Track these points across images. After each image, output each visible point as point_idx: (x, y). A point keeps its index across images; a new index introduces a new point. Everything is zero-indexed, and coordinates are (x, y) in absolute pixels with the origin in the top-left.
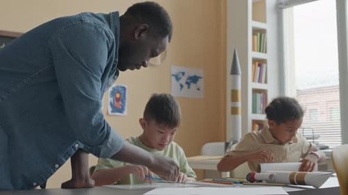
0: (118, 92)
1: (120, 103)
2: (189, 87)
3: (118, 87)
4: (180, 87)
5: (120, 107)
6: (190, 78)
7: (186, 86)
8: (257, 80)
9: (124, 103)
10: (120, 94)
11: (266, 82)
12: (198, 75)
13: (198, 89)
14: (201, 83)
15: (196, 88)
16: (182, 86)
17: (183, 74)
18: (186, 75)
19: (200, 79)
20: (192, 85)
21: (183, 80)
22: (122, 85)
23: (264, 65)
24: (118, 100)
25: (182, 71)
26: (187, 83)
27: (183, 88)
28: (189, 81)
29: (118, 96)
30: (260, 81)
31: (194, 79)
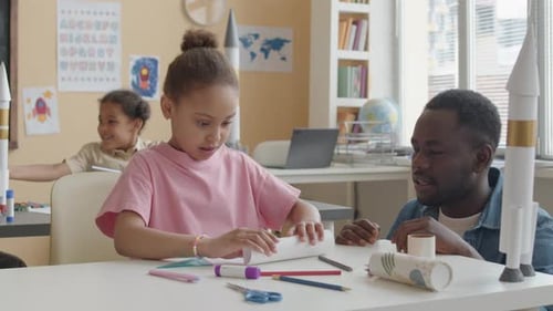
0: (145, 67)
1: (149, 82)
2: (266, 57)
3: (144, 59)
4: (250, 57)
5: (149, 88)
6: (268, 42)
7: (260, 55)
8: (351, 46)
9: (155, 83)
10: (149, 70)
11: (366, 49)
12: (283, 37)
13: (284, 59)
14: (287, 49)
15: (279, 57)
16: (253, 55)
17: (256, 36)
18: (262, 38)
19: (286, 44)
20: (273, 53)
21: (256, 46)
22: (152, 57)
23: (365, 22)
24: (145, 78)
25: (254, 32)
26: (262, 50)
27: (257, 58)
28: (266, 47)
29: (145, 72)
30: (355, 47)
31: (277, 44)
